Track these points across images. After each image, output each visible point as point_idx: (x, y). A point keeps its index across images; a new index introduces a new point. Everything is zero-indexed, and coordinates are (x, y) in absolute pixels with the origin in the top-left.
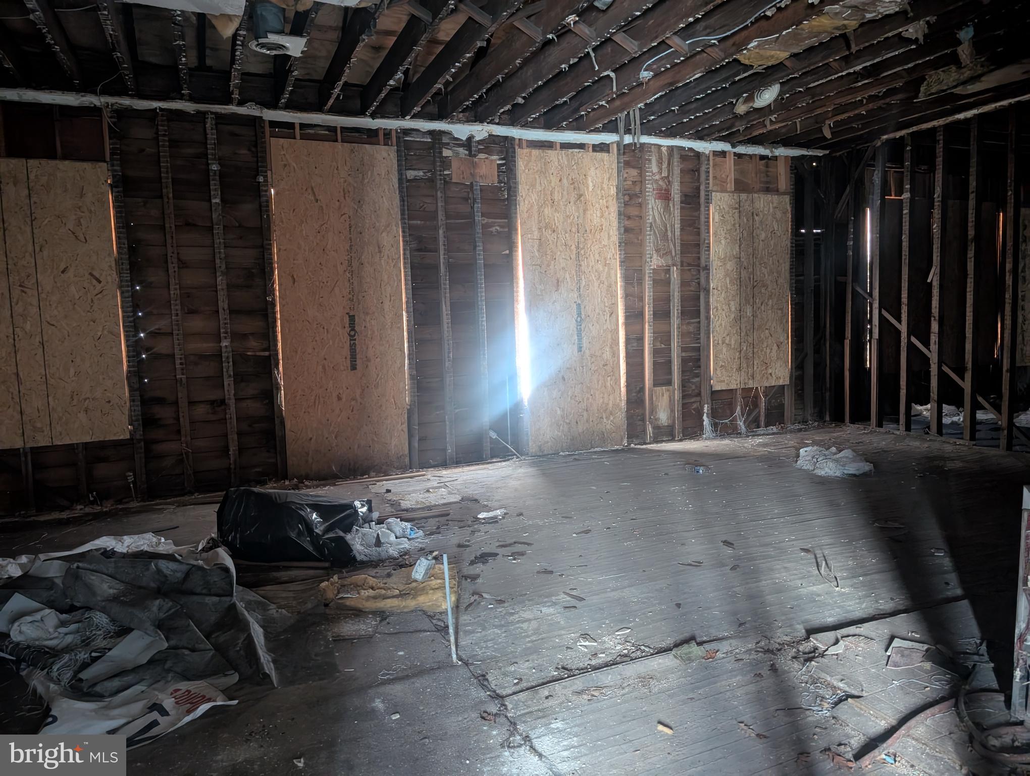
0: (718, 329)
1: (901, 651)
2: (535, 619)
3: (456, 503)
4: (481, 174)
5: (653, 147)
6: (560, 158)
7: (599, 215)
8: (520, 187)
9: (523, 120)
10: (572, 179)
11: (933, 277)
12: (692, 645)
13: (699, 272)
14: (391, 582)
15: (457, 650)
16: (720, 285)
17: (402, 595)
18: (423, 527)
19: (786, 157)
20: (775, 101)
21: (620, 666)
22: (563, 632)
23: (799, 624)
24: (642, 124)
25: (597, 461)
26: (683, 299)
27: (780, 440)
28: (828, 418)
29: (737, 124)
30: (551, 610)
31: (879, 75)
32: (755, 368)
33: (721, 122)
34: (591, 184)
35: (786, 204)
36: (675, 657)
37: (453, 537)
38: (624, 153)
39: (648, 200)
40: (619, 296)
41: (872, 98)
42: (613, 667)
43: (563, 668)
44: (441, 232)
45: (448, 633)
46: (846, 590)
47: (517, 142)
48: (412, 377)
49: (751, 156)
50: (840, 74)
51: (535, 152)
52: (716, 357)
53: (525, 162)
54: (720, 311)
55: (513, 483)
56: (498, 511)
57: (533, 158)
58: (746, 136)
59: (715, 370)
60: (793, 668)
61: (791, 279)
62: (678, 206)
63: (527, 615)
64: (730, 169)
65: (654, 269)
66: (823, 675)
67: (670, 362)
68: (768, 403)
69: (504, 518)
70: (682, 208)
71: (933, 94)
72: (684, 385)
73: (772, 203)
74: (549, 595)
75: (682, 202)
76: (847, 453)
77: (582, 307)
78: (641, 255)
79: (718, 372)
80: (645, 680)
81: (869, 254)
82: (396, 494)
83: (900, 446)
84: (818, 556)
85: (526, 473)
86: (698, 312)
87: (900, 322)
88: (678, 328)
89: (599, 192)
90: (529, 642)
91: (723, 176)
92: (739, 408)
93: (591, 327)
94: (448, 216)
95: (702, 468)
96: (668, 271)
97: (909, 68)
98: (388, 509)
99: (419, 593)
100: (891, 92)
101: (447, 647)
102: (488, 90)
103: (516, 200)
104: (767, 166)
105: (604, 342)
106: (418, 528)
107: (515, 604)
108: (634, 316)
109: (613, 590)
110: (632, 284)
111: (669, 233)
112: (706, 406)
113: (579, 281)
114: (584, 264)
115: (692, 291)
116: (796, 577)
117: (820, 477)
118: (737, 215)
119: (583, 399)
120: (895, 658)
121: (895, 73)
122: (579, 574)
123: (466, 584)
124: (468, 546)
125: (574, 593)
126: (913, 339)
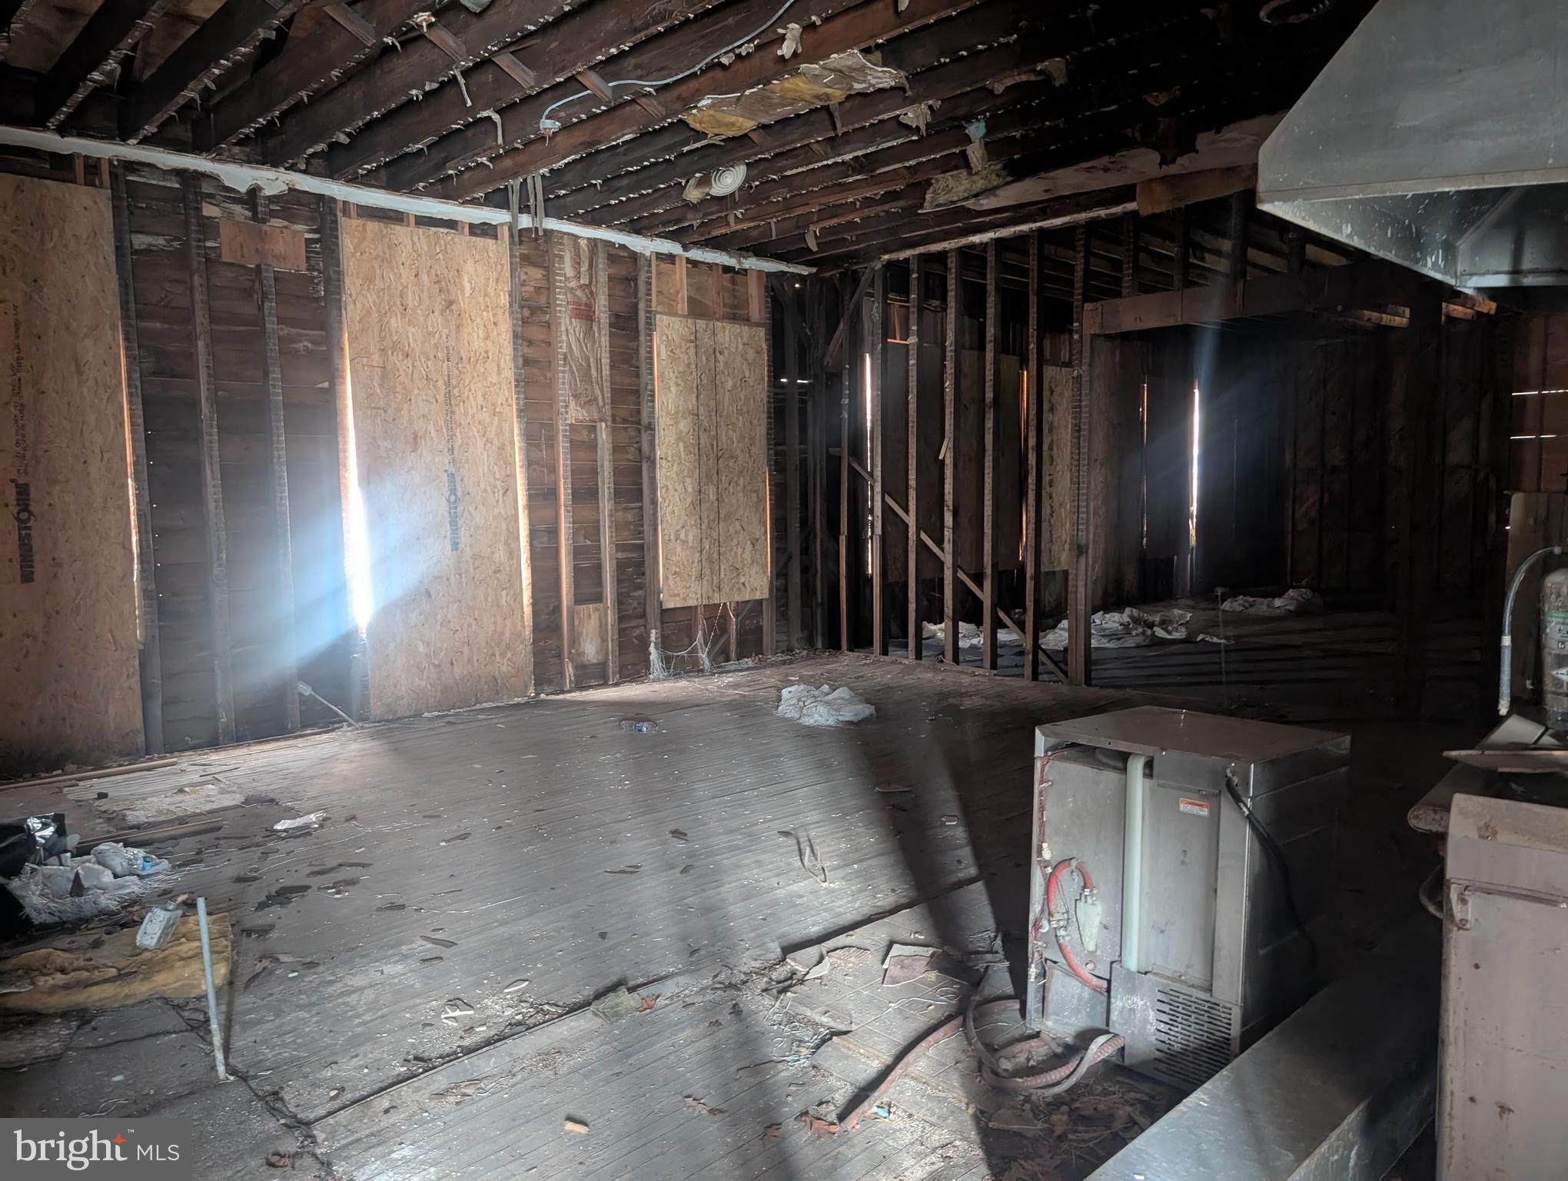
0: (669, 518)
1: (901, 962)
2: (371, 986)
3: (236, 807)
4: (276, 252)
5: (566, 237)
6: (415, 239)
7: (481, 336)
8: (347, 280)
9: (351, 170)
10: (437, 275)
11: (946, 453)
12: (620, 993)
13: (639, 431)
14: (101, 956)
15: (226, 1058)
16: (670, 452)
17: (122, 976)
18: (171, 853)
19: (759, 272)
20: (740, 188)
21: (509, 1041)
22: (418, 1001)
23: (773, 941)
24: (547, 200)
25: (485, 723)
26: (617, 472)
27: (757, 677)
28: (819, 645)
29: (690, 216)
30: (400, 968)
31: (877, 169)
32: (722, 576)
33: (666, 211)
34: (468, 286)
35: (760, 340)
36: (595, 1014)
37: (229, 864)
38: (521, 242)
39: (560, 318)
40: (518, 464)
41: (868, 202)
42: (498, 1044)
43: (417, 1058)
44: (201, 344)
45: (209, 1032)
46: (836, 885)
47: (340, 206)
48: (146, 594)
49: (710, 266)
50: (825, 163)
51: (373, 226)
52: (666, 558)
53: (356, 240)
54: (672, 492)
55: (342, 768)
56: (312, 816)
57: (369, 235)
58: (703, 235)
59: (666, 578)
60: (763, 1006)
61: (769, 449)
62: (606, 331)
63: (358, 981)
64: (681, 280)
65: (571, 425)
66: (802, 1009)
67: (598, 567)
68: (741, 625)
69: (321, 826)
70: (611, 335)
71: (940, 205)
72: (621, 601)
73: (742, 338)
74: (398, 944)
75: (611, 325)
76: (842, 692)
77: (458, 479)
78: (551, 402)
79: (671, 582)
80: (547, 1057)
81: (869, 417)
82: (116, 800)
83: (908, 680)
84: (801, 840)
85: (364, 750)
86: (640, 491)
87: (907, 511)
88: (611, 516)
89: (481, 299)
90: (359, 1025)
91: (672, 291)
92: (700, 634)
93: (473, 511)
94: (213, 320)
95: (646, 724)
96: (593, 429)
97: (910, 167)
98: (102, 827)
99: (156, 969)
100: (891, 196)
101: (207, 1055)
102: (284, 115)
103: (339, 301)
104: (733, 282)
105: (495, 535)
106: (159, 857)
107: (336, 966)
108: (542, 495)
109: (502, 924)
110: (538, 446)
111: (594, 372)
112: (654, 631)
113: (452, 437)
114: (459, 410)
115: (630, 460)
116: (770, 873)
117: (808, 727)
118: (692, 351)
119: (462, 627)
120: (895, 971)
121: (894, 170)
122: (449, 905)
123: (251, 944)
124: (255, 879)
125: (439, 935)
126: (923, 536)
